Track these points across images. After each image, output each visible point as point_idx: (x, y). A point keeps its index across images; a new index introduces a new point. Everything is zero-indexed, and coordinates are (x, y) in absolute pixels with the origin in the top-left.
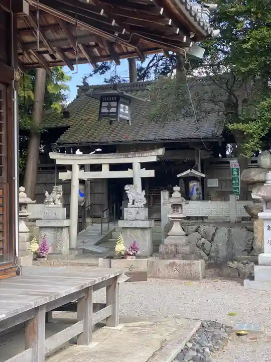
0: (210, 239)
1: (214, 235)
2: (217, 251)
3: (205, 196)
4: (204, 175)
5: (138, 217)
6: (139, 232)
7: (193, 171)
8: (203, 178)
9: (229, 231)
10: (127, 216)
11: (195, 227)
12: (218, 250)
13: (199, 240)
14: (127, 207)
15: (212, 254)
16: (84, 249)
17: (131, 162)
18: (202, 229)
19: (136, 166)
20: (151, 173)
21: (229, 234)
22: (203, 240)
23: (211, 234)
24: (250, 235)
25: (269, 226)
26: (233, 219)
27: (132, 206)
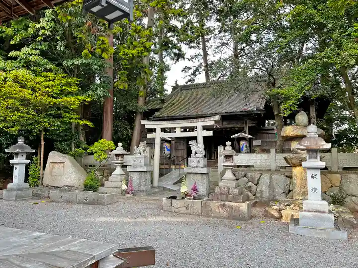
0: (256, 182)
1: (258, 179)
3: (251, 150)
4: (250, 137)
5: (199, 165)
6: (199, 176)
7: (242, 133)
8: (250, 139)
9: (271, 177)
10: (190, 164)
11: (243, 173)
12: (262, 191)
13: (247, 183)
14: (191, 157)
15: (257, 195)
16: (164, 187)
17: (195, 125)
18: (249, 175)
19: (200, 128)
20: (210, 133)
21: (271, 180)
22: (250, 183)
23: (256, 179)
24: (288, 180)
25: (312, 174)
26: (273, 167)
27: (195, 156)
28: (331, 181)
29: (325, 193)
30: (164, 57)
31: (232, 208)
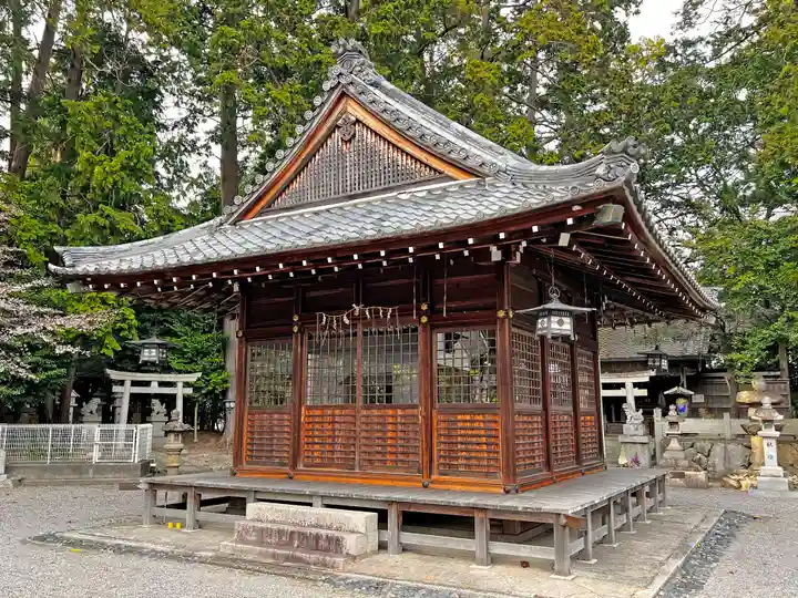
0: (706, 454)
1: (710, 450)
2: (714, 466)
3: (694, 412)
4: (690, 392)
5: (638, 432)
6: (639, 446)
7: (680, 388)
9: (725, 447)
10: (626, 432)
11: (690, 443)
13: (695, 455)
14: (626, 423)
15: (710, 470)
17: (624, 382)
18: (697, 444)
19: (629, 385)
20: (644, 393)
21: (725, 451)
22: (699, 455)
23: (707, 450)
24: (748, 452)
25: (768, 443)
26: (728, 436)
27: (630, 422)
31: (690, 476)
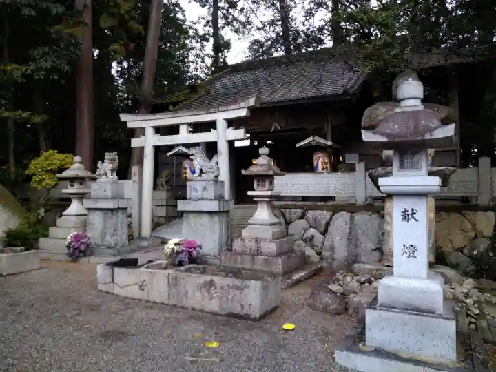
0: (322, 229)
1: (328, 224)
5: (206, 195)
6: (206, 218)
7: (316, 138)
9: (352, 219)
10: (191, 194)
11: (300, 212)
12: (333, 247)
13: (306, 230)
15: (325, 253)
17: (214, 119)
18: (310, 214)
19: (221, 125)
21: (351, 223)
22: (312, 231)
23: (324, 222)
25: (406, 211)
27: (199, 178)
28: (474, 225)
29: (462, 251)
30: (223, 28)
